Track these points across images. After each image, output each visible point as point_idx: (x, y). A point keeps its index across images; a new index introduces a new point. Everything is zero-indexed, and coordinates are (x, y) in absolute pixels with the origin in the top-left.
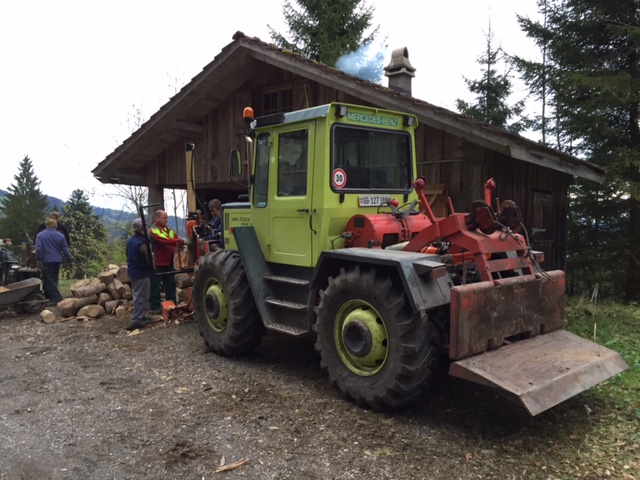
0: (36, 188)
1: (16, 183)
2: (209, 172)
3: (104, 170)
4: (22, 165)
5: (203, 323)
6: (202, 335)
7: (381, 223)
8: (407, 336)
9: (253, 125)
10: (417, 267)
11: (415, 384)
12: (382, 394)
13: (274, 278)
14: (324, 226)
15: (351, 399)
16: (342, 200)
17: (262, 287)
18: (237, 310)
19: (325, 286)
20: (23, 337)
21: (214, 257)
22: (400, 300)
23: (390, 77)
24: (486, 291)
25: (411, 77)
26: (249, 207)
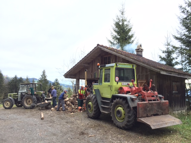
0: (46, 78)
1: (41, 77)
2: (90, 76)
3: (66, 75)
4: (43, 72)
5: (88, 111)
6: (87, 114)
7: (126, 89)
8: (129, 112)
9: (99, 67)
10: (131, 98)
11: (131, 123)
12: (124, 125)
13: (103, 101)
14: (113, 89)
15: (118, 127)
16: (117, 83)
17: (100, 102)
18: (95, 108)
19: (113, 102)
20: (48, 113)
21: (90, 96)
22: (127, 105)
23: (137, 52)
24: (146, 103)
25: (142, 51)
26: (98, 85)
